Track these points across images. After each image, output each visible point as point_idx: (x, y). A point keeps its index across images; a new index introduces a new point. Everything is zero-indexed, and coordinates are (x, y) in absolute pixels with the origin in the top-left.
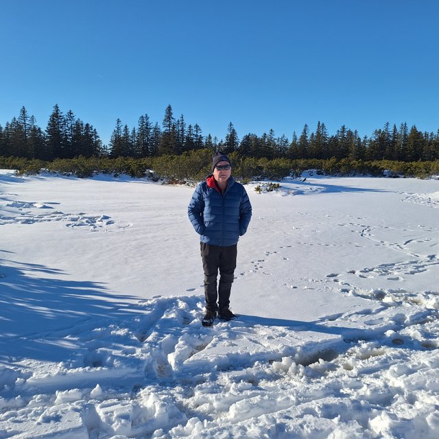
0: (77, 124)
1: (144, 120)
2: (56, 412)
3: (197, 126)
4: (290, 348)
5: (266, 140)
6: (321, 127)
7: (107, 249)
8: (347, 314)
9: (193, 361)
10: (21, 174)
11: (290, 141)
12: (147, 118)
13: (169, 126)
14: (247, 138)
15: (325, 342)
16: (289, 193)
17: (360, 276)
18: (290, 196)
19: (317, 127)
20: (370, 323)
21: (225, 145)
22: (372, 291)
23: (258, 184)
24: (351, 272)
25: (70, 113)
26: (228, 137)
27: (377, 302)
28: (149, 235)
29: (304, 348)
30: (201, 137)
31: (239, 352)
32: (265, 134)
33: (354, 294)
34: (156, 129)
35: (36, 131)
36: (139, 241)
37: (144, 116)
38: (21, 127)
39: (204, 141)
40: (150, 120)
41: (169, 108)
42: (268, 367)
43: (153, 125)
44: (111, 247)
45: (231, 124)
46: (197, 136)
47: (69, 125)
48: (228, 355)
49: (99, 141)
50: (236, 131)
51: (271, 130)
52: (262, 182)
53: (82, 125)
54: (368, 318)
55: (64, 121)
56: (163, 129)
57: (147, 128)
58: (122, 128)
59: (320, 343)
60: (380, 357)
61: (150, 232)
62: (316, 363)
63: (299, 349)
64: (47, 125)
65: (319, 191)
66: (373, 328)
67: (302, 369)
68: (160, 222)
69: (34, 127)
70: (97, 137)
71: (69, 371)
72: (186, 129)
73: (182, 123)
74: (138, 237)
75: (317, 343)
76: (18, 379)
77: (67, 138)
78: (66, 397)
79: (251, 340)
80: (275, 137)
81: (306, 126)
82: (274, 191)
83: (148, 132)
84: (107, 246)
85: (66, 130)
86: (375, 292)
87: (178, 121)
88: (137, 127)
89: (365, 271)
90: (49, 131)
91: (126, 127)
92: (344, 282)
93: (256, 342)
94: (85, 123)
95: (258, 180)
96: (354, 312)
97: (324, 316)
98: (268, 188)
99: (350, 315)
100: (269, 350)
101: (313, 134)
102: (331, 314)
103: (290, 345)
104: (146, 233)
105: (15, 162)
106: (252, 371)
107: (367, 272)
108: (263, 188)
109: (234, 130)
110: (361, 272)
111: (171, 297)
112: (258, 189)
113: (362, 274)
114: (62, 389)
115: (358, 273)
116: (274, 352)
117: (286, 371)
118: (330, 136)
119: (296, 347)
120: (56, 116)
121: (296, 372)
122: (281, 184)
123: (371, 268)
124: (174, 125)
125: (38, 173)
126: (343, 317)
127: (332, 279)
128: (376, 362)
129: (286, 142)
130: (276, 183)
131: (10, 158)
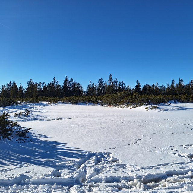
0: (74, 83)
1: (100, 81)
2: (37, 191)
3: (122, 82)
4: (140, 176)
5: (154, 87)
6: (181, 81)
7: (75, 132)
8: (172, 163)
9: (96, 178)
10: (50, 103)
11: (166, 87)
12: (102, 80)
13: (111, 82)
14: (145, 86)
15: (157, 174)
16: (161, 110)
17: (185, 148)
18: (162, 112)
19: (179, 81)
20: (182, 168)
21: (135, 89)
22: (188, 154)
23: (147, 106)
24: (180, 146)
25: (72, 79)
26: (136, 86)
27: (189, 159)
28: (93, 127)
29: (146, 176)
30: (125, 87)
31: (116, 176)
32: (154, 84)
33: (179, 155)
34: (105, 84)
35: (59, 86)
36: (88, 129)
37: (101, 79)
38: (53, 85)
39: (126, 88)
40: (103, 81)
41: (111, 75)
42: (128, 183)
43: (104, 82)
44: (77, 131)
45: (138, 81)
46: (122, 86)
47: (71, 84)
48: (111, 177)
49: (82, 90)
50: (140, 84)
51: (157, 83)
52: (149, 105)
53: (76, 83)
54: (182, 166)
55: (69, 82)
56: (108, 84)
57: (101, 84)
58: (92, 84)
59: (155, 175)
60: (181, 183)
61: (94, 126)
62: (150, 183)
63: (144, 177)
64: (63, 84)
65: (176, 109)
66: (182, 170)
67: (142, 185)
68: (99, 122)
69: (58, 85)
70: (81, 88)
71: (46, 177)
72: (118, 83)
73: (116, 81)
74: (89, 128)
75: (153, 175)
76: (27, 179)
77: (70, 89)
78: (43, 187)
79: (123, 171)
80: (158, 86)
81: (173, 80)
82: (154, 109)
83: (102, 85)
84: (76, 131)
85: (70, 86)
86: (189, 155)
87: (115, 80)
88: (98, 83)
89: (188, 145)
90: (63, 86)
91: (93, 83)
92: (176, 150)
93: (125, 172)
94: (77, 83)
95: (147, 104)
96: (176, 163)
97: (160, 164)
98: (151, 108)
99: (173, 164)
100: (130, 176)
101: (177, 84)
102: (164, 163)
103: (140, 175)
104: (92, 126)
105: (49, 99)
106: (120, 184)
107: (189, 146)
108: (149, 108)
109: (139, 83)
110: (186, 146)
111: (95, 152)
112: (147, 108)
113: (186, 147)
114: (42, 184)
115: (184, 146)
116: (132, 177)
117: (136, 185)
118: (185, 85)
119: (142, 176)
120: (66, 80)
121: (140, 186)
122: (158, 106)
123: (191, 144)
124: (113, 82)
125: (57, 103)
126: (170, 165)
127: (171, 148)
128: (178, 185)
129: (164, 87)
130: (155, 106)
131: (47, 97)
